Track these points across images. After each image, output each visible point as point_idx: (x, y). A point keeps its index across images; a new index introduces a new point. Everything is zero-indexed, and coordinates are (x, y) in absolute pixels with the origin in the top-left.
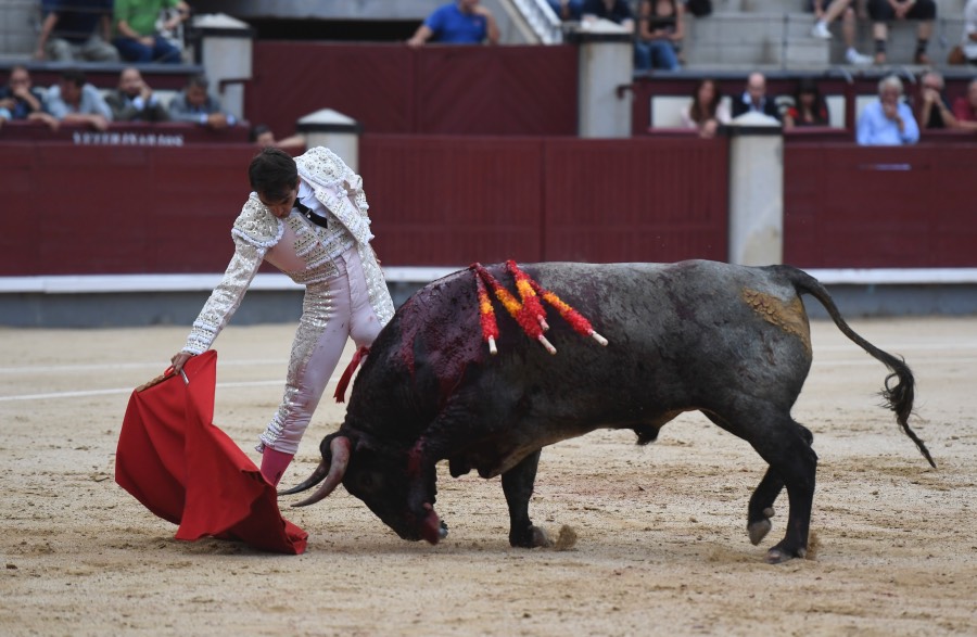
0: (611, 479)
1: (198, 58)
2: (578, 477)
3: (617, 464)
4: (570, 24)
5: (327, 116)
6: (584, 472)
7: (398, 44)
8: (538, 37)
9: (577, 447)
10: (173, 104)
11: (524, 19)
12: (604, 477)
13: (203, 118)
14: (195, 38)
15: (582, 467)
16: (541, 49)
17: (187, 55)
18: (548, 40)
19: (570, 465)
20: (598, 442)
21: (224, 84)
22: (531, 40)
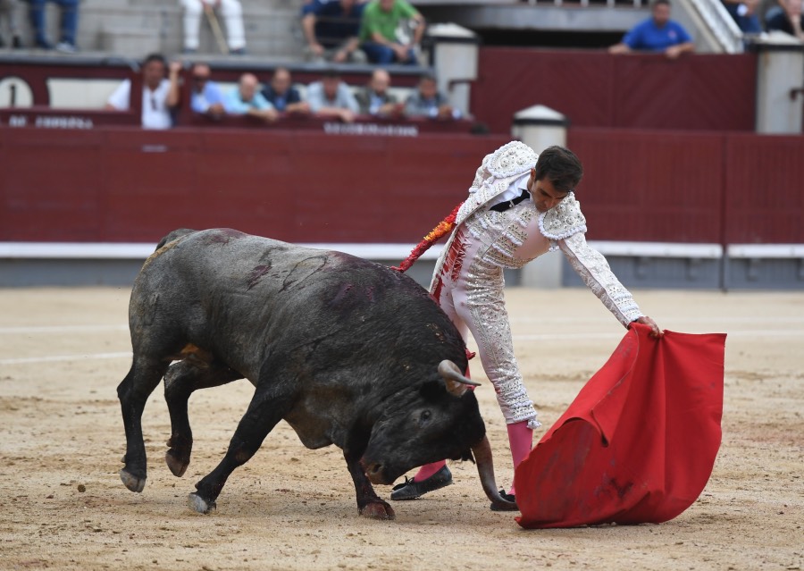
0: (781, 428)
1: (432, 61)
2: (753, 426)
3: (786, 416)
4: (750, 36)
5: (539, 112)
6: (757, 422)
7: (600, 52)
8: (723, 47)
9: (751, 400)
10: (409, 100)
11: (711, 31)
12: (775, 426)
13: (433, 112)
14: (429, 44)
15: (756, 417)
16: (724, 58)
17: (422, 58)
18: (731, 48)
19: (745, 415)
20: (770, 396)
21: (453, 84)
22: (716, 49)
